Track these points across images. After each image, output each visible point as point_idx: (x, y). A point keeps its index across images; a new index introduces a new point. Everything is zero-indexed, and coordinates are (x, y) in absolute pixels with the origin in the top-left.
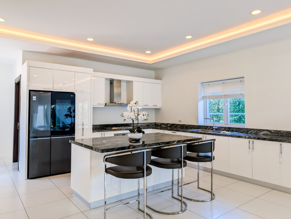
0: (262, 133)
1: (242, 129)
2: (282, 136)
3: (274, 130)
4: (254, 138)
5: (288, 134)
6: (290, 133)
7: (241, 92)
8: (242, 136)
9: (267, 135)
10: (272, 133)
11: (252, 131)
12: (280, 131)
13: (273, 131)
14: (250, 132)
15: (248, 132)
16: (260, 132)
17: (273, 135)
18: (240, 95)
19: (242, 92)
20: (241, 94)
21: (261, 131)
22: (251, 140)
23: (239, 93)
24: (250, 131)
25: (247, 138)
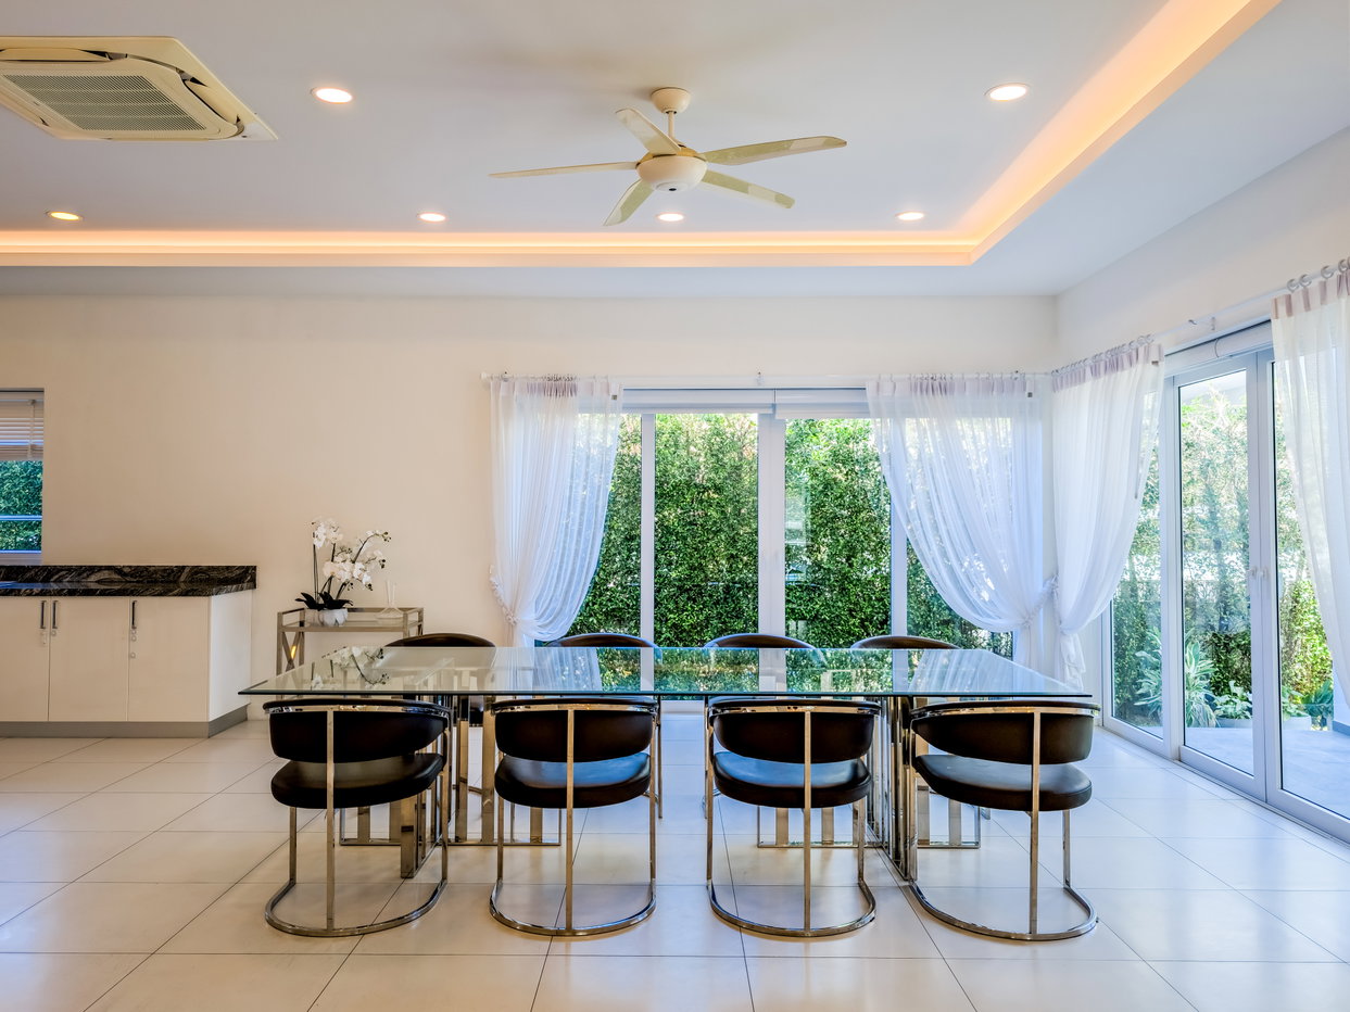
0: (93, 578)
1: (29, 569)
2: (152, 582)
3: (130, 567)
4: (59, 593)
5: (169, 574)
6: (173, 571)
7: (32, 442)
8: (19, 590)
9: (112, 582)
10: (125, 575)
11: (64, 573)
12: (146, 568)
13: (126, 570)
14: (57, 577)
15: (52, 577)
16: (88, 576)
17: (127, 582)
18: (29, 452)
19: (37, 441)
20: (33, 448)
21: (93, 573)
22: (49, 600)
23: (29, 442)
24: (57, 573)
25: (37, 595)
